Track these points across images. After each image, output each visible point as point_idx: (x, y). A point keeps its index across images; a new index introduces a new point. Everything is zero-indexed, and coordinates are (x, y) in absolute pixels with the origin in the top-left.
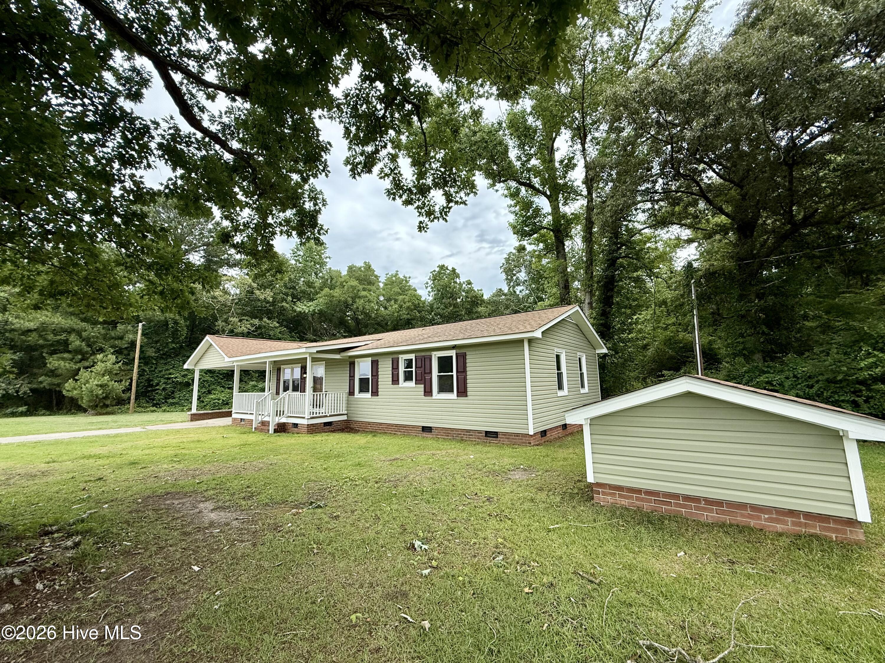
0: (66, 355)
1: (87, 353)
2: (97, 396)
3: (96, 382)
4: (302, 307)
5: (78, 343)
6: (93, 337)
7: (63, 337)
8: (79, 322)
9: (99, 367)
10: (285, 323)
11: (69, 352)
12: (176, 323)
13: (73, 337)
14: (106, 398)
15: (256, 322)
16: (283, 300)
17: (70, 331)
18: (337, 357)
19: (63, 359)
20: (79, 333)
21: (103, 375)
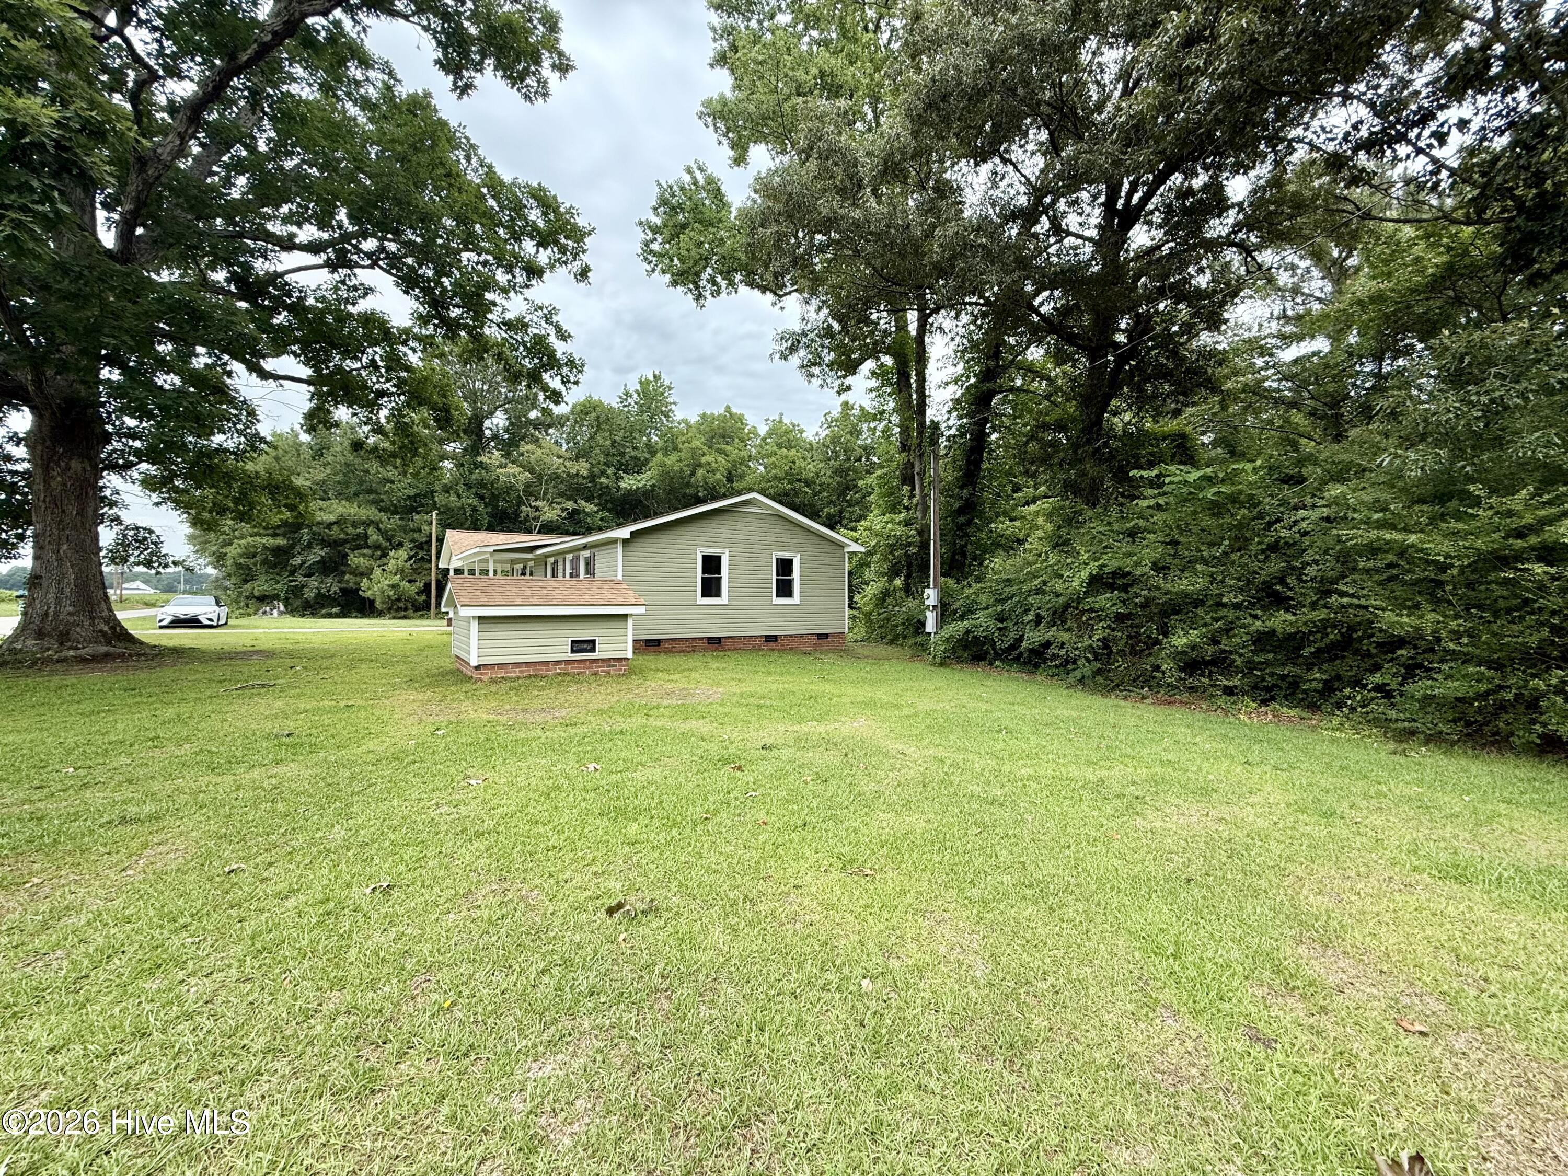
0: (365, 551)
1: (386, 548)
2: (389, 597)
3: (387, 582)
4: (629, 483)
5: (375, 537)
6: (391, 530)
7: (361, 530)
8: (377, 512)
9: (392, 565)
10: (610, 505)
11: (369, 547)
12: (474, 509)
13: (371, 530)
14: (399, 600)
15: (570, 505)
16: (603, 473)
17: (368, 523)
18: (529, 556)
19: (364, 555)
20: (376, 524)
21: (396, 574)
